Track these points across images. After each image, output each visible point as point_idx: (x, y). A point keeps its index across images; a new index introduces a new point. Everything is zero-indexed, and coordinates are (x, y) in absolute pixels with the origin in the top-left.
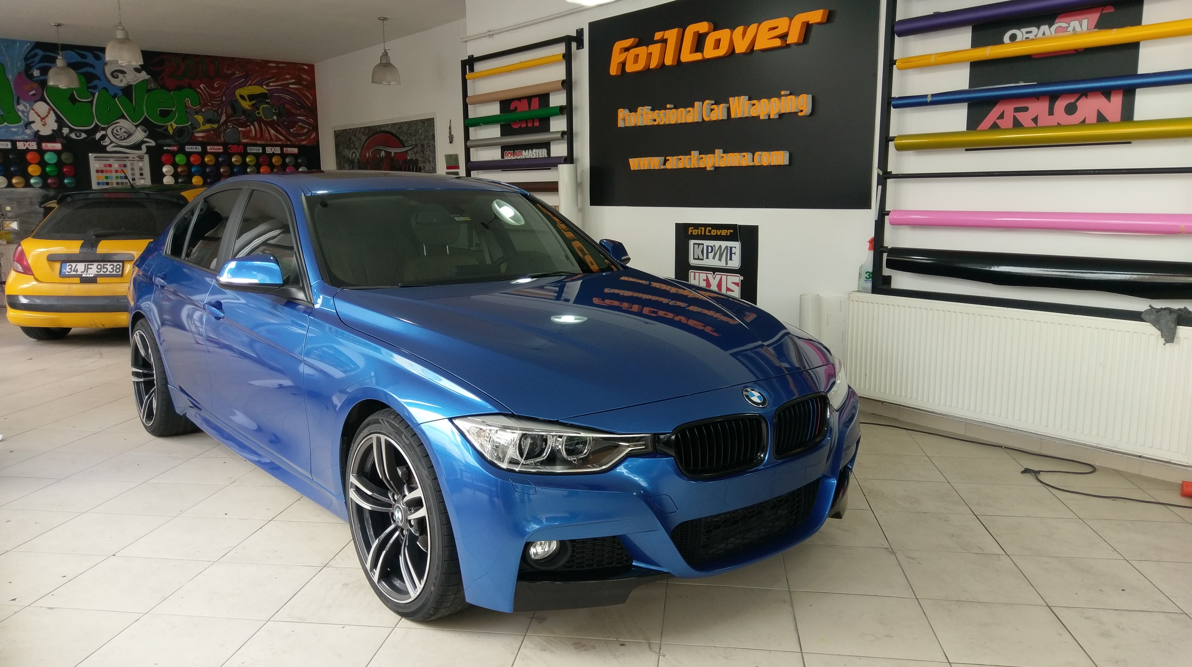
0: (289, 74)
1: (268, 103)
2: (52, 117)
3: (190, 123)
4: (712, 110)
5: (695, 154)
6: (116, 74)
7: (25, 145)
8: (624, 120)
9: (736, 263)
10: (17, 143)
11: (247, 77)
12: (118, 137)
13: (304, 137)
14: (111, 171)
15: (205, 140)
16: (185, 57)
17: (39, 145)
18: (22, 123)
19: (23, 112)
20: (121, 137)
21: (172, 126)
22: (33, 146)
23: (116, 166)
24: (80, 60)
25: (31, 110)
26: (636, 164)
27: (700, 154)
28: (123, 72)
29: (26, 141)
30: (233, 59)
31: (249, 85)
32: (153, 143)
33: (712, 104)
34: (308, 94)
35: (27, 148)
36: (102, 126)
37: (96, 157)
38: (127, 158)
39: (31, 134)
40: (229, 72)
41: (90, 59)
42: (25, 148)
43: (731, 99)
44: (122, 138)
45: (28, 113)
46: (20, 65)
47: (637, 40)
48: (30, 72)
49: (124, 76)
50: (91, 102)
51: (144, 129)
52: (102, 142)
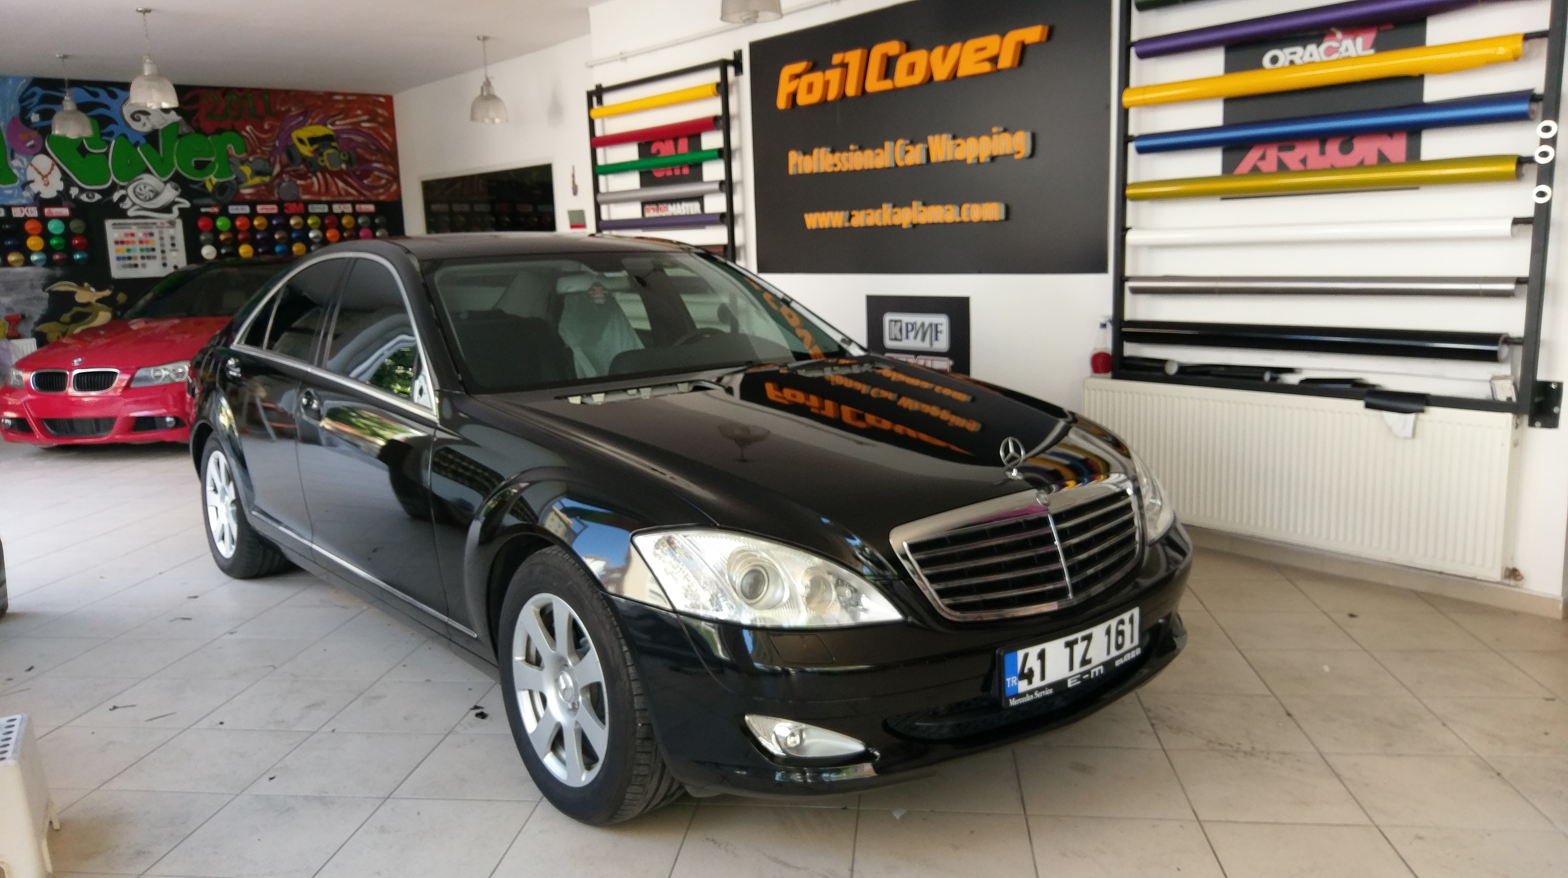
0: (360, 108)
1: (334, 148)
2: (56, 175)
3: (234, 177)
4: (907, 152)
5: (887, 207)
6: (138, 116)
7: (22, 211)
8: (797, 165)
9: (943, 343)
10: (13, 209)
11: (306, 114)
12: (142, 197)
13: (381, 191)
14: (133, 242)
15: (254, 198)
16: (225, 91)
17: (41, 211)
18: (18, 183)
19: (19, 169)
20: (146, 197)
21: (211, 181)
22: (33, 212)
23: (140, 234)
24: (89, 98)
25: (30, 167)
26: (814, 220)
27: (894, 206)
28: (146, 113)
29: (24, 206)
30: (287, 92)
31: (311, 124)
32: (186, 204)
33: (907, 145)
34: (386, 135)
35: (25, 216)
36: (122, 184)
37: (114, 224)
38: (154, 224)
39: (31, 198)
40: (283, 109)
41: (104, 97)
42: (22, 215)
43: (930, 139)
44: (148, 198)
45: (25, 170)
46: (14, 108)
47: (811, 64)
48: (27, 118)
49: (148, 119)
50: (106, 154)
51: (175, 186)
52: (121, 205)
